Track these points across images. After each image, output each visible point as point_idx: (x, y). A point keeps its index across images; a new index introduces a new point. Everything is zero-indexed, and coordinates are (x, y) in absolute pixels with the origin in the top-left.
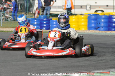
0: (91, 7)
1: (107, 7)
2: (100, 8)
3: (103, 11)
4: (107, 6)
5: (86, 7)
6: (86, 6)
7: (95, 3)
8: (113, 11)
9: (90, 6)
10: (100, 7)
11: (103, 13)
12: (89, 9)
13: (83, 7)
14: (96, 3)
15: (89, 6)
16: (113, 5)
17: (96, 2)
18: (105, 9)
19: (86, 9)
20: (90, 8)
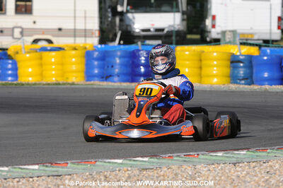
0: (24, 33)
1: (60, 32)
2: (43, 34)
3: (50, 42)
4: (60, 29)
5: (11, 32)
6: (13, 29)
7: (32, 23)
8: (73, 41)
9: (22, 29)
10: (44, 31)
11: (51, 45)
12: (19, 36)
13: (5, 32)
14: (34, 22)
15: (20, 30)
16: (73, 28)
17: (35, 20)
18: (54, 36)
19: (13, 35)
20: (22, 33)
